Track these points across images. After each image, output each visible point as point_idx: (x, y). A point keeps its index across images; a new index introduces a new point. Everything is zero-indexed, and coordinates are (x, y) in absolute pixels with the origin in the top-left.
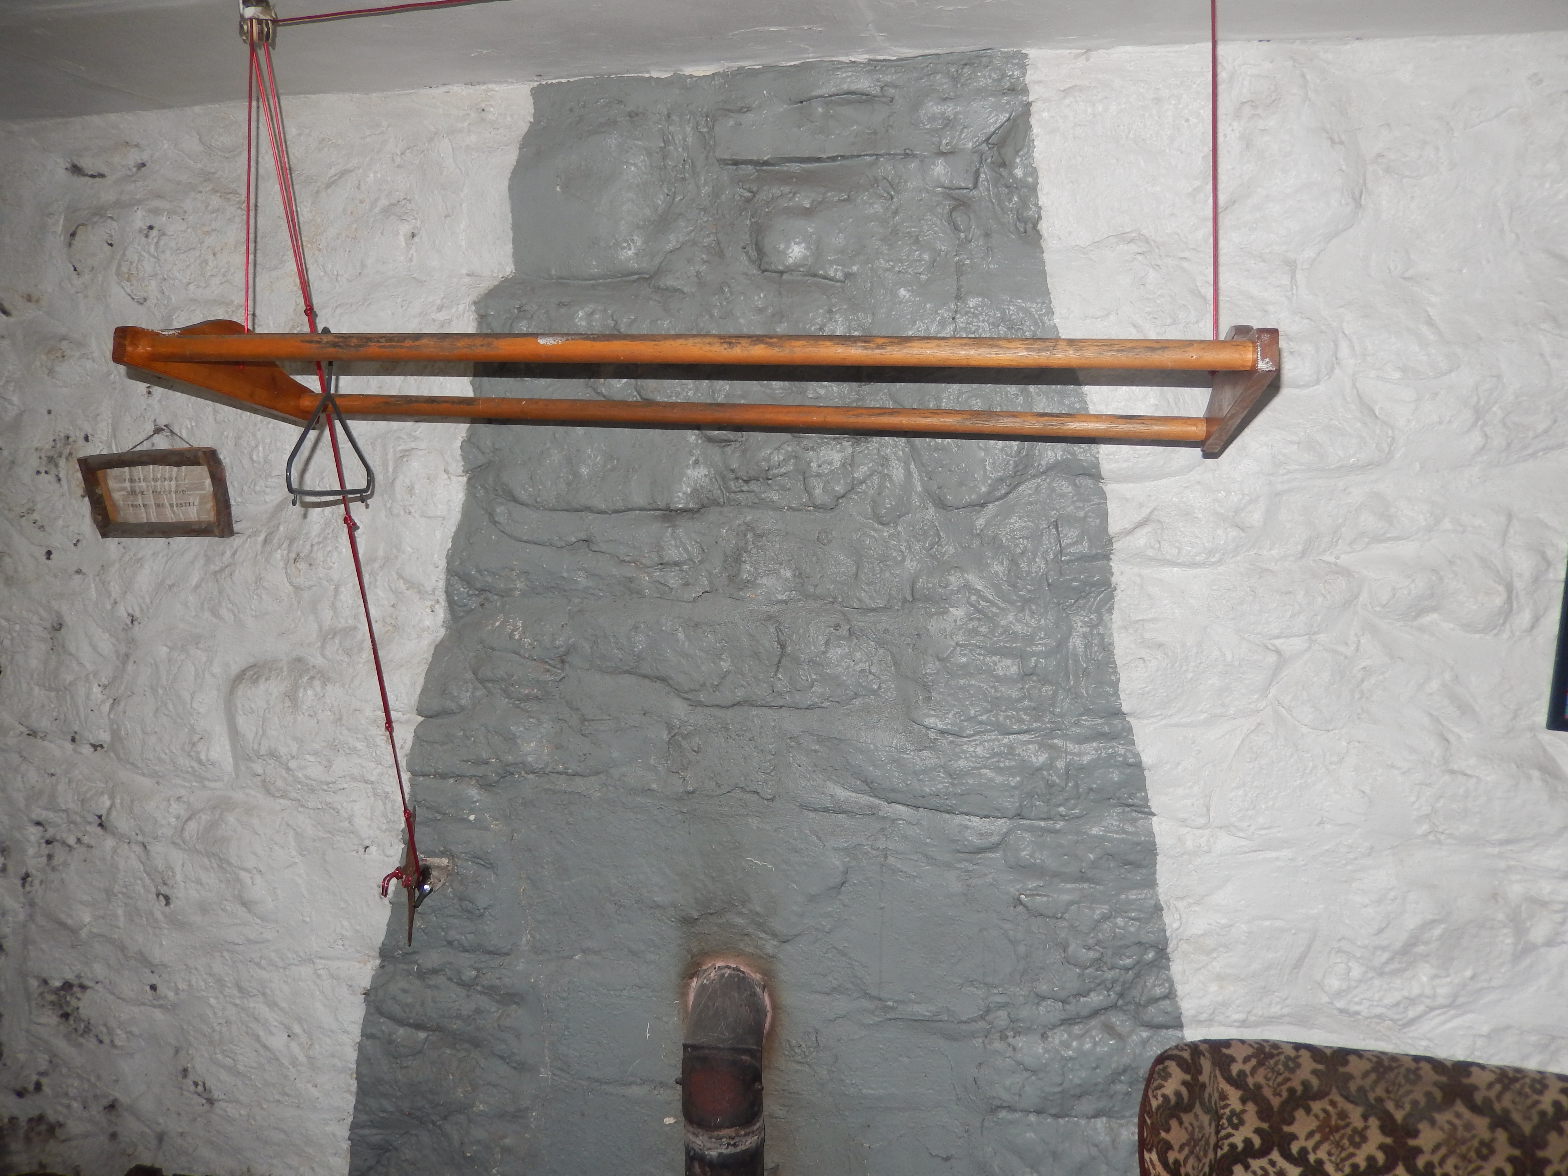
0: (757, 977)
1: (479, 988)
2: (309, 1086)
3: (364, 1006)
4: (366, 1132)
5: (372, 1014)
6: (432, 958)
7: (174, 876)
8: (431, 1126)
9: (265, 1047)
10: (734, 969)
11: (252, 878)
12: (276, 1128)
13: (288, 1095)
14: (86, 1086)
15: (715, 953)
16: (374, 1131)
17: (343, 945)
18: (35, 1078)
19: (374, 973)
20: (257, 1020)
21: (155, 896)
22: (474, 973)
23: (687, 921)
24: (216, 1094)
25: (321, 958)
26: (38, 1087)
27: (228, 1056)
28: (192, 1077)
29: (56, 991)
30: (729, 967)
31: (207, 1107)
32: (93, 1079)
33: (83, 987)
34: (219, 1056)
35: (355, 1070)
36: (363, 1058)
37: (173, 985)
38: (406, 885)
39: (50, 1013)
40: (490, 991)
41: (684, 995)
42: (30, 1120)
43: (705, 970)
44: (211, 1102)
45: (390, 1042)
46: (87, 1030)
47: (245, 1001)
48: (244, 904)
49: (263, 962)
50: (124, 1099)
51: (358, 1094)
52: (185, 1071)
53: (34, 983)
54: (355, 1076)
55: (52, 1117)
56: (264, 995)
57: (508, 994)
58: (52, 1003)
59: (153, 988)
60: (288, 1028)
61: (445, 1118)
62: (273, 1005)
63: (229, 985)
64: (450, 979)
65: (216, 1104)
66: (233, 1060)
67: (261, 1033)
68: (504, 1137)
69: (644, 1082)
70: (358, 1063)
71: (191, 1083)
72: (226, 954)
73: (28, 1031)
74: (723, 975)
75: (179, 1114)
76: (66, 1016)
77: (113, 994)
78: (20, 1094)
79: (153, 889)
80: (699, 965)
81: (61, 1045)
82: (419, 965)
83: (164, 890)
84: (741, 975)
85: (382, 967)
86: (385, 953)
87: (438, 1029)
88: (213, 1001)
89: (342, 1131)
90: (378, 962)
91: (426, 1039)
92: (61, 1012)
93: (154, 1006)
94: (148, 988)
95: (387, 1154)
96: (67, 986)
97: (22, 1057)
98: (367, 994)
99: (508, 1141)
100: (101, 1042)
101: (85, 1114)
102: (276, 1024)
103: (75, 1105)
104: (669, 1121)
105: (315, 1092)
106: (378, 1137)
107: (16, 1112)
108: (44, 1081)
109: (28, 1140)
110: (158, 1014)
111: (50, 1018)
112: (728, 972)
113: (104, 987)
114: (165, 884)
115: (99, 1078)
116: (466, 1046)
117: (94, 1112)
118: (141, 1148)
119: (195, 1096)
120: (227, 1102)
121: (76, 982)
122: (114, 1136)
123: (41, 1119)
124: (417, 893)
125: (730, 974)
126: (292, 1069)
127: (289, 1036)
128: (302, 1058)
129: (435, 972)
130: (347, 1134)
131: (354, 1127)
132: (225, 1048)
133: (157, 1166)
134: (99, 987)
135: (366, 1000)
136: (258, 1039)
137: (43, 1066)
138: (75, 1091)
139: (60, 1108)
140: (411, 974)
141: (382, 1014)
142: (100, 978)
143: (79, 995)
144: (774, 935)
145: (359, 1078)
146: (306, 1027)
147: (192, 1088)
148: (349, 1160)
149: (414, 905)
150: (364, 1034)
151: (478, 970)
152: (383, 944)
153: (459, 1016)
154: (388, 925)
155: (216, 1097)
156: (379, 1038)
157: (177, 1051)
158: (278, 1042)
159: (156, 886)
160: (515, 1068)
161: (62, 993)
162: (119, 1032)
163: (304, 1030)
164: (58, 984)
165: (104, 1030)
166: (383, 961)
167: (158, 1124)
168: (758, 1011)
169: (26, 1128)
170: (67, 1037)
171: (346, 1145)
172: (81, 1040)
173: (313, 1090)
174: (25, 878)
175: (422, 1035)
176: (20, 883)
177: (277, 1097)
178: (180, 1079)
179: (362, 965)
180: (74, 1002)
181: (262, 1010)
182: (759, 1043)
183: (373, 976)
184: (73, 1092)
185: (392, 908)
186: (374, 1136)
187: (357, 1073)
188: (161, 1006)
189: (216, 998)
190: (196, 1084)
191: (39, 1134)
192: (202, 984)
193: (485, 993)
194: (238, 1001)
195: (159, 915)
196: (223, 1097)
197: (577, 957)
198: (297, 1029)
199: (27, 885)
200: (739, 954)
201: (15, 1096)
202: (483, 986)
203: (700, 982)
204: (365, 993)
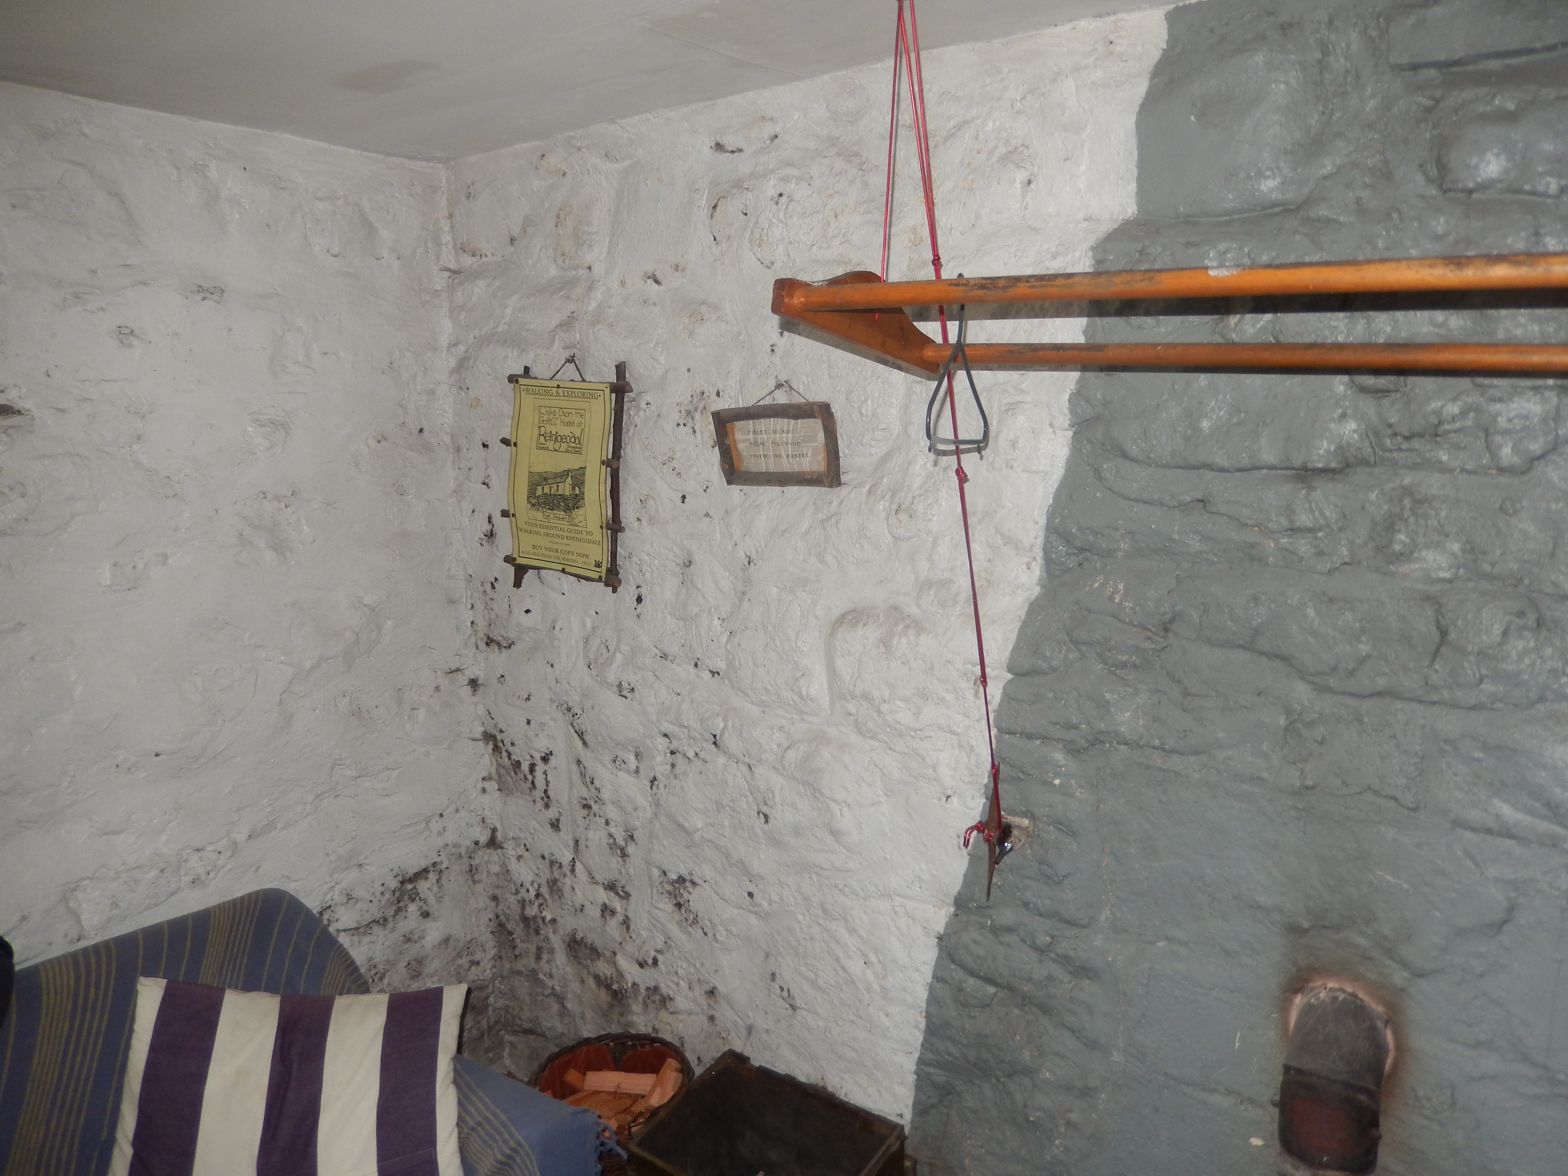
0: (1380, 1009)
1: (1052, 955)
2: (881, 1014)
3: (936, 950)
4: (931, 1070)
5: (943, 958)
6: (1007, 916)
7: (774, 798)
8: (994, 1081)
9: (843, 968)
10: (1350, 994)
11: (841, 810)
12: (850, 1046)
13: (861, 1018)
14: (692, 970)
15: (1326, 971)
16: (939, 1072)
17: (920, 887)
18: (653, 953)
19: (947, 919)
20: (838, 943)
21: (756, 814)
22: (1048, 939)
23: (1294, 930)
24: (798, 1003)
25: (898, 895)
26: (655, 962)
27: (810, 970)
28: (779, 981)
29: (673, 883)
30: (1344, 991)
31: (790, 1012)
32: (698, 965)
33: (694, 883)
34: (803, 969)
35: (924, 1009)
36: (933, 1000)
37: (767, 896)
38: (987, 840)
39: (667, 900)
40: (1065, 961)
41: (1284, 1009)
42: (648, 989)
43: (1313, 989)
44: (793, 1008)
45: (960, 990)
46: (695, 922)
47: (828, 922)
48: (832, 833)
49: (846, 889)
50: (721, 988)
51: (926, 1032)
52: (773, 974)
53: (656, 873)
54: (924, 1014)
55: (664, 990)
56: (845, 920)
57: (1083, 968)
58: (669, 893)
59: (751, 895)
60: (864, 955)
61: (1009, 1076)
62: (853, 931)
63: (815, 905)
64: (1024, 941)
65: (798, 1011)
66: (815, 974)
67: (841, 955)
68: (1071, 1111)
69: (1229, 1092)
70: (928, 1003)
71: (778, 987)
72: (814, 876)
73: (649, 912)
74: (1335, 999)
75: (766, 1013)
76: (679, 906)
77: (718, 894)
78: (641, 965)
79: (755, 808)
80: (1307, 981)
81: (674, 930)
82: (992, 920)
83: (764, 809)
84: (1359, 1002)
85: (956, 915)
86: (960, 903)
87: (1009, 987)
88: (800, 917)
89: (909, 1064)
90: (952, 910)
91: (995, 994)
92: (675, 902)
93: (751, 912)
94: (746, 894)
95: (949, 1097)
96: (681, 880)
97: (644, 934)
98: (940, 938)
99: (1074, 1116)
100: (706, 934)
101: (690, 994)
102: (854, 949)
103: (682, 984)
104: (1256, 1142)
105: (886, 1022)
106: (944, 1079)
107: (637, 980)
108: (660, 958)
109: (645, 1005)
110: (753, 919)
111: (667, 905)
112: (1342, 997)
113: (711, 887)
114: (766, 804)
115: (702, 964)
116: (1034, 1010)
117: (697, 994)
118: (733, 1034)
119: (780, 1000)
120: (806, 1010)
121: (688, 878)
122: (712, 1018)
123: (656, 989)
124: (997, 850)
125: (1344, 999)
126: (867, 996)
127: (865, 963)
128: (876, 987)
129: (1009, 930)
130: (913, 1068)
131: (921, 1062)
132: (809, 962)
133: (746, 1054)
134: (705, 885)
135: (939, 944)
136: (837, 959)
137: (660, 946)
138: (683, 972)
139: (670, 984)
140: (983, 928)
141: (953, 961)
142: (708, 878)
143: (690, 890)
144: (1405, 965)
145: (928, 1016)
146: (881, 958)
147: (778, 991)
148: (913, 1093)
149: (995, 860)
150: (935, 977)
151: (1053, 937)
152: (959, 893)
153: (1030, 980)
154: (965, 875)
155: (798, 1004)
156: (949, 984)
157: (767, 955)
158: (855, 966)
159: (758, 805)
160: (1085, 1044)
161: (677, 885)
162: (720, 928)
163: (880, 962)
164: (674, 877)
165: (708, 923)
166: (957, 909)
167: (749, 1017)
168: (1380, 1048)
169: (644, 994)
170: (679, 923)
171: (912, 1078)
172: (690, 929)
173: (884, 1019)
174: (654, 780)
175: (991, 990)
176: (649, 784)
177: (852, 1017)
178: (769, 981)
179: (937, 910)
180: (686, 895)
181: (843, 934)
182: (1378, 1084)
183: (947, 923)
184: (681, 972)
185: (970, 860)
186: (939, 1076)
187: (927, 1012)
188: (756, 913)
189: (804, 915)
190: (782, 989)
191: (654, 1002)
192: (792, 899)
193: (1058, 962)
194: (821, 922)
195: (759, 832)
196: (805, 1006)
197: (1161, 944)
198: (873, 958)
199: (654, 787)
200: (1358, 978)
201: (637, 966)
202: (1057, 954)
203: (1305, 1000)
204: (938, 938)
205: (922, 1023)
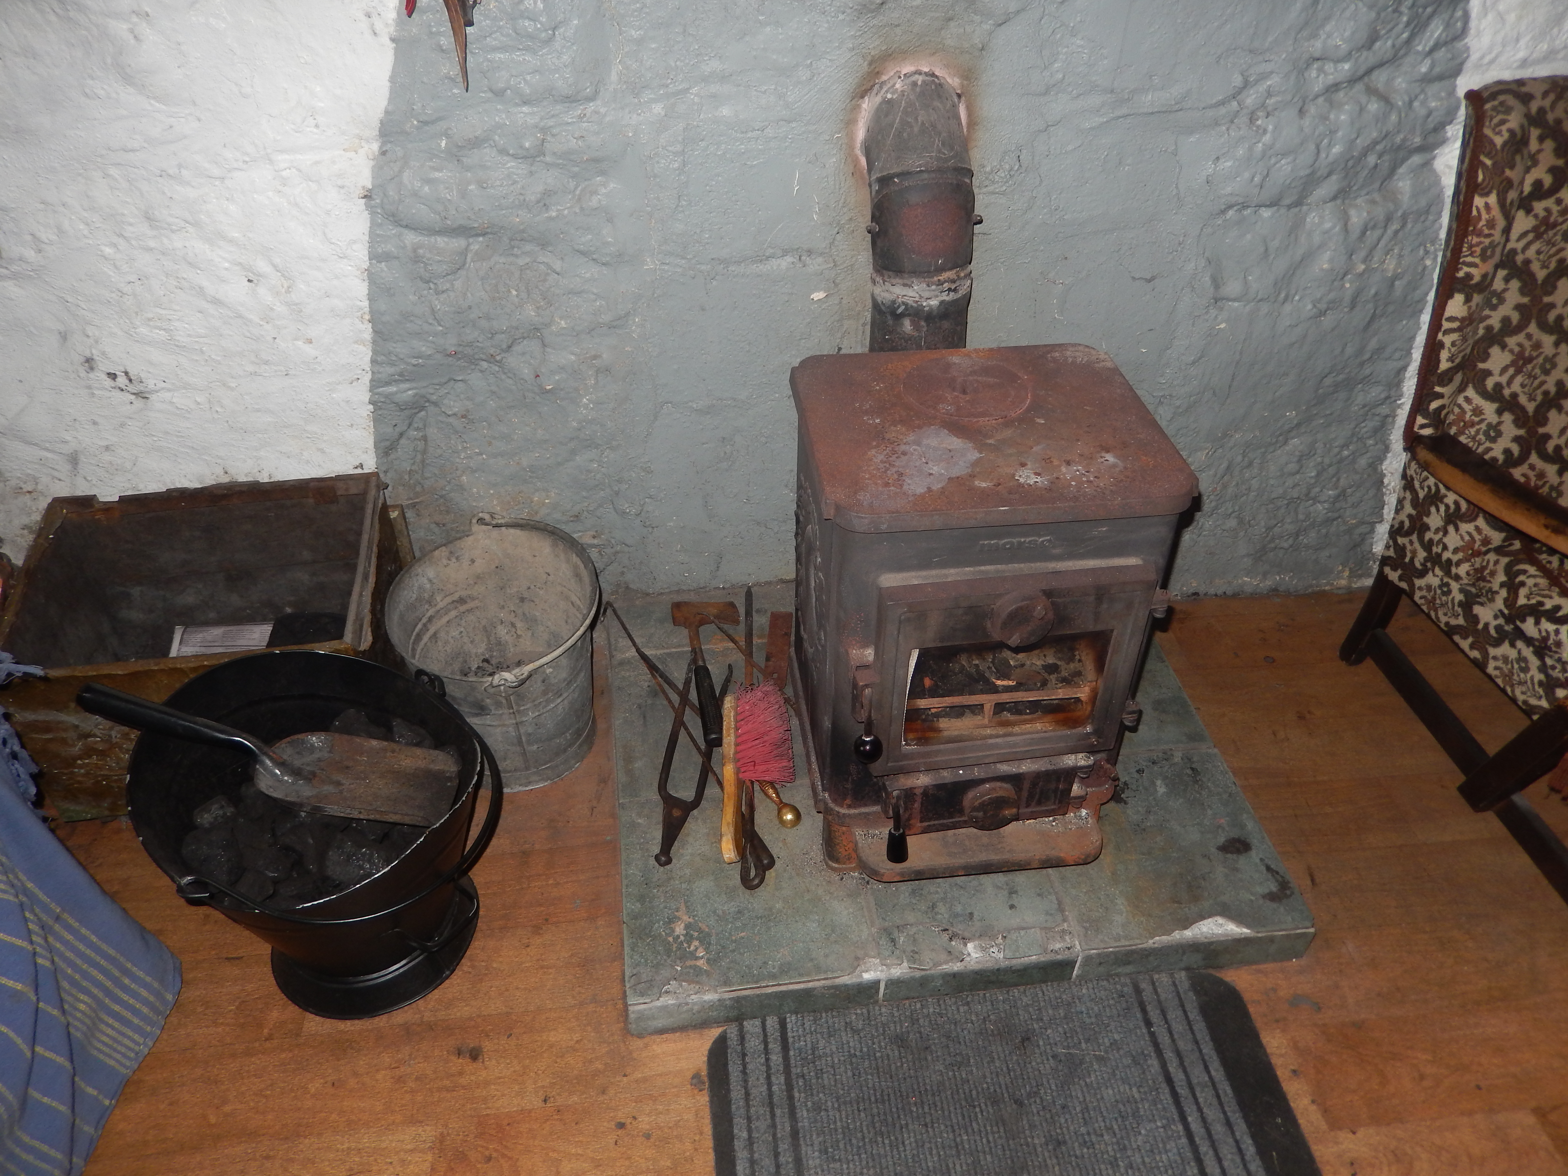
0: (955, 81)
1: (548, 159)
2: (299, 344)
3: (366, 215)
4: (393, 389)
5: (380, 225)
8: (486, 365)
9: (216, 302)
12: (258, 410)
13: (266, 363)
15: (898, 56)
16: (407, 385)
17: (317, 126)
19: (372, 163)
20: (193, 264)
22: (539, 136)
24: (150, 384)
25: (281, 152)
27: (156, 327)
28: (104, 366)
31: (139, 403)
34: (143, 330)
35: (367, 310)
40: (566, 160)
44: (143, 395)
45: (416, 259)
47: (165, 241)
49: (184, 172)
52: (88, 361)
54: (367, 317)
56: (196, 224)
57: (592, 161)
60: (247, 268)
61: (508, 349)
62: (215, 238)
63: (132, 220)
64: (503, 151)
65: (153, 397)
66: (167, 330)
67: (206, 283)
69: (784, 252)
70: (371, 298)
71: (104, 377)
75: (95, 423)
80: (877, 75)
82: (449, 137)
84: (937, 81)
85: (384, 153)
87: (487, 230)
88: (108, 250)
89: (361, 394)
90: (376, 146)
91: (467, 248)
95: (422, 413)
98: (368, 196)
102: (227, 265)
104: (818, 296)
105: (310, 351)
106: (410, 393)
116: (529, 247)
118: (47, 478)
119: (116, 393)
120: (169, 390)
126: (266, 326)
127: (251, 280)
128: (280, 308)
129: (476, 143)
130: (366, 396)
131: (375, 384)
132: (150, 315)
135: (367, 206)
136: (201, 292)
140: (436, 155)
141: (395, 222)
144: (987, 14)
145: (375, 318)
146: (277, 260)
147: (109, 382)
148: (372, 430)
150: (375, 256)
151: (545, 130)
152: (387, 112)
153: (521, 205)
155: (151, 386)
156: (397, 258)
158: (234, 291)
160: (608, 264)
163: (275, 266)
166: (384, 144)
167: (64, 442)
171: (370, 411)
173: (306, 348)
175: (460, 243)
177: (251, 368)
178: (83, 374)
179: (352, 154)
181: (199, 248)
183: (373, 168)
186: (406, 392)
187: (374, 310)
189: (114, 245)
190: (113, 376)
192: (83, 227)
193: (557, 165)
194: (152, 244)
196: (163, 384)
198: (261, 267)
200: (931, 53)
202: (554, 153)
203: (876, 99)
204: (365, 197)
205: (366, 331)
